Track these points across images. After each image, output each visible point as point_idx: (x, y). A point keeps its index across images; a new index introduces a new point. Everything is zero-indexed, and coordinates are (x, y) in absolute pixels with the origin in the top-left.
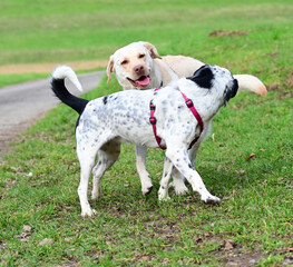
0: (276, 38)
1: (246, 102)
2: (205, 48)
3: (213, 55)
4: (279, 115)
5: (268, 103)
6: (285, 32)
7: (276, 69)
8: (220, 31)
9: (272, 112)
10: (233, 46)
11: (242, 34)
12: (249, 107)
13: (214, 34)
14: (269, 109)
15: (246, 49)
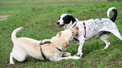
0: (51, 11)
1: (41, 30)
2: (30, 13)
3: (32, 16)
4: (50, 34)
5: (48, 30)
6: (54, 9)
7: (51, 20)
8: (35, 8)
9: (48, 33)
10: (39, 13)
11: (41, 9)
12: (42, 31)
13: (33, 9)
14: (48, 32)
15: (42, 14)
